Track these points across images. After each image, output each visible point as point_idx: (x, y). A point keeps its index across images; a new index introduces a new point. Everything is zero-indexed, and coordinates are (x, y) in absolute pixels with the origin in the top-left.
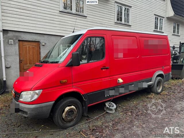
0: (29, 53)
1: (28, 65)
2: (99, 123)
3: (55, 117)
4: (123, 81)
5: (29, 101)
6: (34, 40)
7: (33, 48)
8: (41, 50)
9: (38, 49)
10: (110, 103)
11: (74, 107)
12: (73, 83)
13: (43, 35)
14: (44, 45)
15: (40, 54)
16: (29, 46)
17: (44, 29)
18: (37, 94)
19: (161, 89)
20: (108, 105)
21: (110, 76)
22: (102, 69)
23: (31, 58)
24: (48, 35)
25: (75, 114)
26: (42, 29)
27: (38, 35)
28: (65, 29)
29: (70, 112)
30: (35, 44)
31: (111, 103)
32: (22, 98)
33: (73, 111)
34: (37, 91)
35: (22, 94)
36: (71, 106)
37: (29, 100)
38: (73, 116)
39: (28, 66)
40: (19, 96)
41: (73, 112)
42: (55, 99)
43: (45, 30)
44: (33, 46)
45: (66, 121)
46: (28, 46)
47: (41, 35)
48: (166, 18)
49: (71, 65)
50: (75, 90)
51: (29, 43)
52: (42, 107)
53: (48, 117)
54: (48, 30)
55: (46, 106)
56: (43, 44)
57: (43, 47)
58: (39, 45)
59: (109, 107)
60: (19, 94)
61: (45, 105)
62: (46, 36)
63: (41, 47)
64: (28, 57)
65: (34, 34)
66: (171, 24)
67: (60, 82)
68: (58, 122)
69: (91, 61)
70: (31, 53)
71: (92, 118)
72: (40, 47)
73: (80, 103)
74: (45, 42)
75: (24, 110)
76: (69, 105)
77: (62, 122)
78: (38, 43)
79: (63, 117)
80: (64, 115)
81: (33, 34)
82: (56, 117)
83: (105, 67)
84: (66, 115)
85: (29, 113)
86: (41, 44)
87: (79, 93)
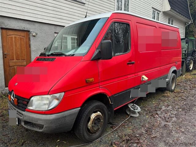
0: (16, 45)
1: (15, 60)
2: (129, 131)
3: (80, 129)
4: (148, 79)
5: (47, 109)
6: (22, 29)
7: (21, 39)
8: (31, 43)
9: (28, 40)
10: (133, 105)
11: (101, 113)
12: (99, 82)
13: (33, 23)
14: (34, 36)
15: (30, 47)
16: (16, 36)
17: (34, 15)
18: (58, 99)
19: (174, 86)
20: (132, 108)
21: (134, 73)
22: (128, 64)
23: (18, 53)
24: (40, 24)
25: (102, 122)
26: (32, 15)
27: (27, 22)
28: (60, 17)
29: (96, 120)
30: (23, 34)
31: (135, 105)
32: (32, 106)
33: (100, 118)
34: (57, 95)
35: (32, 100)
36: (97, 112)
37: (45, 108)
38: (99, 125)
39: (15, 62)
40: (28, 103)
41: (99, 120)
42: (81, 105)
43: (37, 16)
44: (21, 37)
45: (92, 132)
46: (14, 36)
47: (30, 22)
48: (162, 12)
49: (97, 58)
50: (101, 91)
51: (16, 33)
52: (65, 117)
53: (71, 130)
54: (39, 17)
55: (70, 115)
56: (34, 34)
57: (33, 38)
58: (29, 35)
59: (134, 110)
60: (26, 100)
61: (68, 114)
62: (37, 25)
63: (32, 38)
64: (14, 50)
65: (22, 21)
66: (166, 19)
67: (86, 81)
68: (83, 134)
69: (117, 54)
70: (18, 45)
71: (116, 124)
72: (29, 39)
73: (106, 107)
74: (36, 32)
75: (37, 123)
76: (95, 111)
77: (88, 134)
78: (27, 32)
79: (89, 128)
80: (90, 124)
81: (20, 21)
82: (82, 128)
83: (131, 61)
84: (92, 124)
85: (46, 127)
86: (31, 34)
87: (105, 95)
